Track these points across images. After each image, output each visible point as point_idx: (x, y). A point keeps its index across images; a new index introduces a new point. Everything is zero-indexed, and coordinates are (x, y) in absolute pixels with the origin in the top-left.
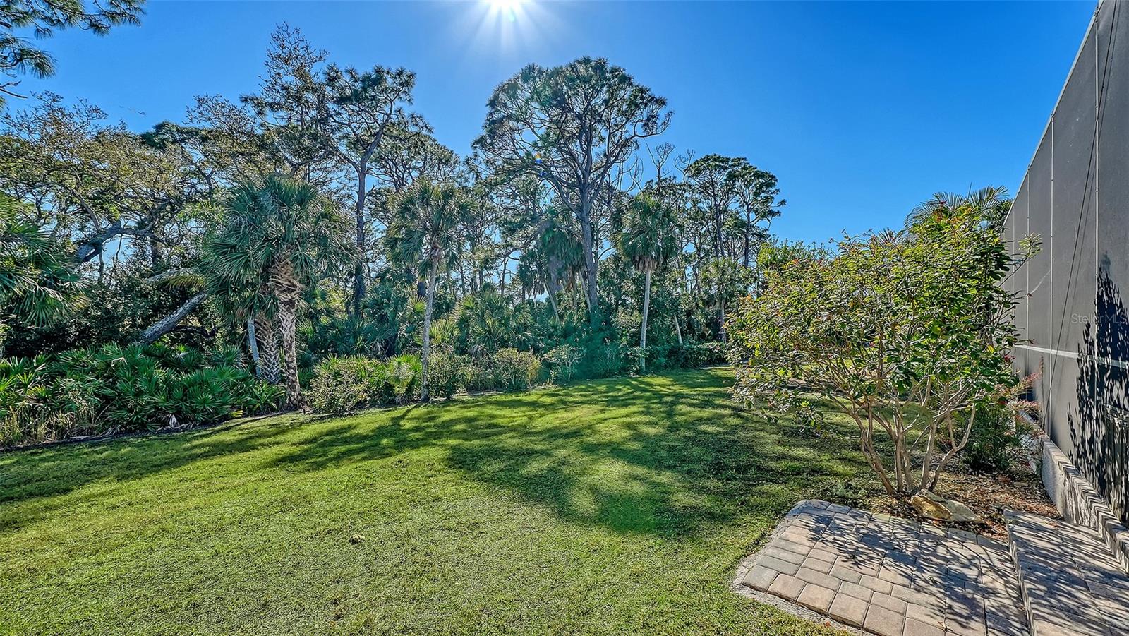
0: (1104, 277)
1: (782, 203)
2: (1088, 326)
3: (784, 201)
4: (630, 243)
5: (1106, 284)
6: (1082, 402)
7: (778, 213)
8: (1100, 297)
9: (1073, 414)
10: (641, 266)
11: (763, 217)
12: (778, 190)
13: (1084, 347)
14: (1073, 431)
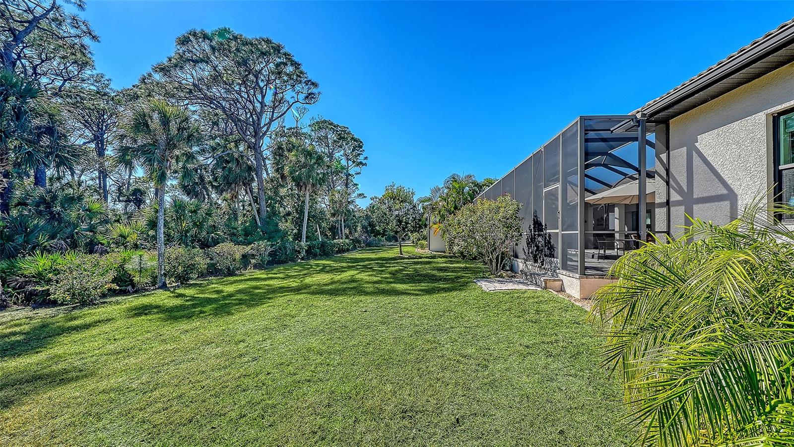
0: (535, 215)
1: (366, 158)
2: (530, 226)
3: (366, 157)
4: (297, 173)
5: (536, 216)
6: (528, 244)
7: (365, 164)
8: (534, 219)
9: (525, 248)
10: (303, 189)
11: (358, 165)
12: (364, 150)
13: (529, 231)
14: (525, 252)
